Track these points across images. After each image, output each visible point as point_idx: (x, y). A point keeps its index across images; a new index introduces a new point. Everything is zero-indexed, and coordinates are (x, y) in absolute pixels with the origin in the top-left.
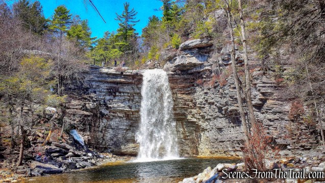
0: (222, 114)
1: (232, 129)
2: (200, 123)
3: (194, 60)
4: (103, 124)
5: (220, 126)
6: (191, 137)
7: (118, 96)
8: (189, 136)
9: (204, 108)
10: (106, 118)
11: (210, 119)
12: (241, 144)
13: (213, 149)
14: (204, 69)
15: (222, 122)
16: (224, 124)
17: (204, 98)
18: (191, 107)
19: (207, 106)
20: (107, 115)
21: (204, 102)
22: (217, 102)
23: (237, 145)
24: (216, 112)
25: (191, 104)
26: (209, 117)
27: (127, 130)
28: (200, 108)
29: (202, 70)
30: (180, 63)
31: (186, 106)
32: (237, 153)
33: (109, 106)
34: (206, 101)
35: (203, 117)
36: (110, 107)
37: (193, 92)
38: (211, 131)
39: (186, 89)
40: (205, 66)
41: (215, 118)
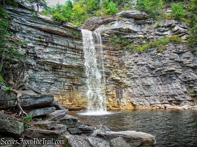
0: (151, 74)
1: (160, 87)
2: (125, 81)
3: (131, 27)
4: (27, 75)
5: (149, 83)
6: (111, 93)
7: (49, 47)
8: (110, 92)
9: (132, 68)
10: (32, 69)
11: (136, 78)
12: (170, 98)
13: (138, 103)
14: (138, 36)
15: (150, 81)
16: (152, 82)
17: (134, 60)
18: (118, 67)
19: (135, 67)
20: (34, 65)
21: (133, 64)
22: (150, 64)
23: (166, 99)
24: (146, 72)
25: (117, 65)
26: (136, 76)
27: (51, 84)
28: (128, 68)
29: (135, 37)
30: (118, 28)
31: (112, 66)
32: (166, 105)
33: (38, 56)
34: (136, 63)
35: (129, 76)
36: (39, 58)
37: (121, 55)
38: (136, 87)
39: (116, 52)
40: (139, 34)
41: (142, 77)
